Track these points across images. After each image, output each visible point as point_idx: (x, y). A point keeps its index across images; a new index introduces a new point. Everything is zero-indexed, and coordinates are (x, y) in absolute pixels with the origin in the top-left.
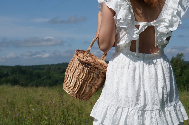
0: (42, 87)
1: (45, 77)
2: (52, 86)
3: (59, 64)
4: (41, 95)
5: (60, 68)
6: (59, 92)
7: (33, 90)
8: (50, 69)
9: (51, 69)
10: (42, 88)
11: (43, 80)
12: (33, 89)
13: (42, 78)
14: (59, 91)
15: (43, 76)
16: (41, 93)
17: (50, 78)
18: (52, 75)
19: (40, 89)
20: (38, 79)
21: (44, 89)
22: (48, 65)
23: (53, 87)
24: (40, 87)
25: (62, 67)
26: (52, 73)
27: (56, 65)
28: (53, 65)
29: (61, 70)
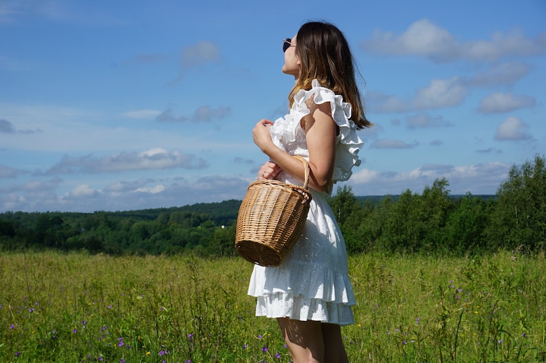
0: (152, 255)
1: (158, 234)
2: (174, 254)
3: (187, 207)
4: (152, 271)
5: (189, 216)
6: (188, 265)
7: (135, 263)
8: (169, 218)
9: (171, 218)
10: (154, 257)
11: (154, 241)
12: (135, 260)
13: (152, 238)
14: (188, 262)
15: (154, 233)
16: (151, 266)
17: (167, 236)
18: (173, 230)
19: (149, 258)
20: (144, 239)
21: (157, 260)
22: (164, 210)
23: (176, 256)
24: (150, 256)
25: (193, 213)
26: (172, 225)
27: (181, 209)
28: (174, 209)
29: (192, 219)
